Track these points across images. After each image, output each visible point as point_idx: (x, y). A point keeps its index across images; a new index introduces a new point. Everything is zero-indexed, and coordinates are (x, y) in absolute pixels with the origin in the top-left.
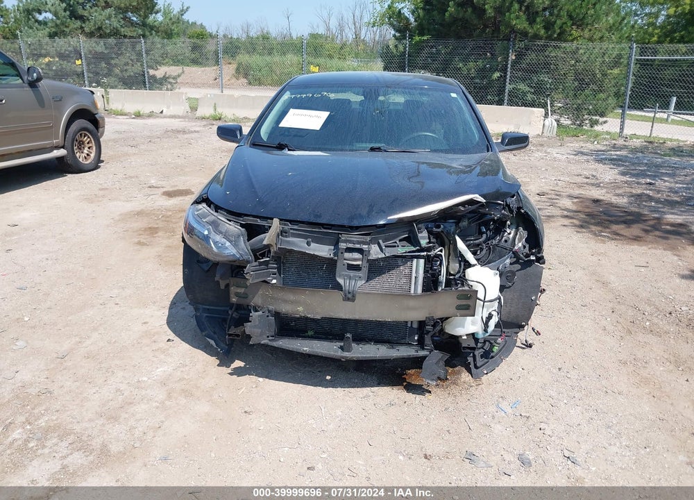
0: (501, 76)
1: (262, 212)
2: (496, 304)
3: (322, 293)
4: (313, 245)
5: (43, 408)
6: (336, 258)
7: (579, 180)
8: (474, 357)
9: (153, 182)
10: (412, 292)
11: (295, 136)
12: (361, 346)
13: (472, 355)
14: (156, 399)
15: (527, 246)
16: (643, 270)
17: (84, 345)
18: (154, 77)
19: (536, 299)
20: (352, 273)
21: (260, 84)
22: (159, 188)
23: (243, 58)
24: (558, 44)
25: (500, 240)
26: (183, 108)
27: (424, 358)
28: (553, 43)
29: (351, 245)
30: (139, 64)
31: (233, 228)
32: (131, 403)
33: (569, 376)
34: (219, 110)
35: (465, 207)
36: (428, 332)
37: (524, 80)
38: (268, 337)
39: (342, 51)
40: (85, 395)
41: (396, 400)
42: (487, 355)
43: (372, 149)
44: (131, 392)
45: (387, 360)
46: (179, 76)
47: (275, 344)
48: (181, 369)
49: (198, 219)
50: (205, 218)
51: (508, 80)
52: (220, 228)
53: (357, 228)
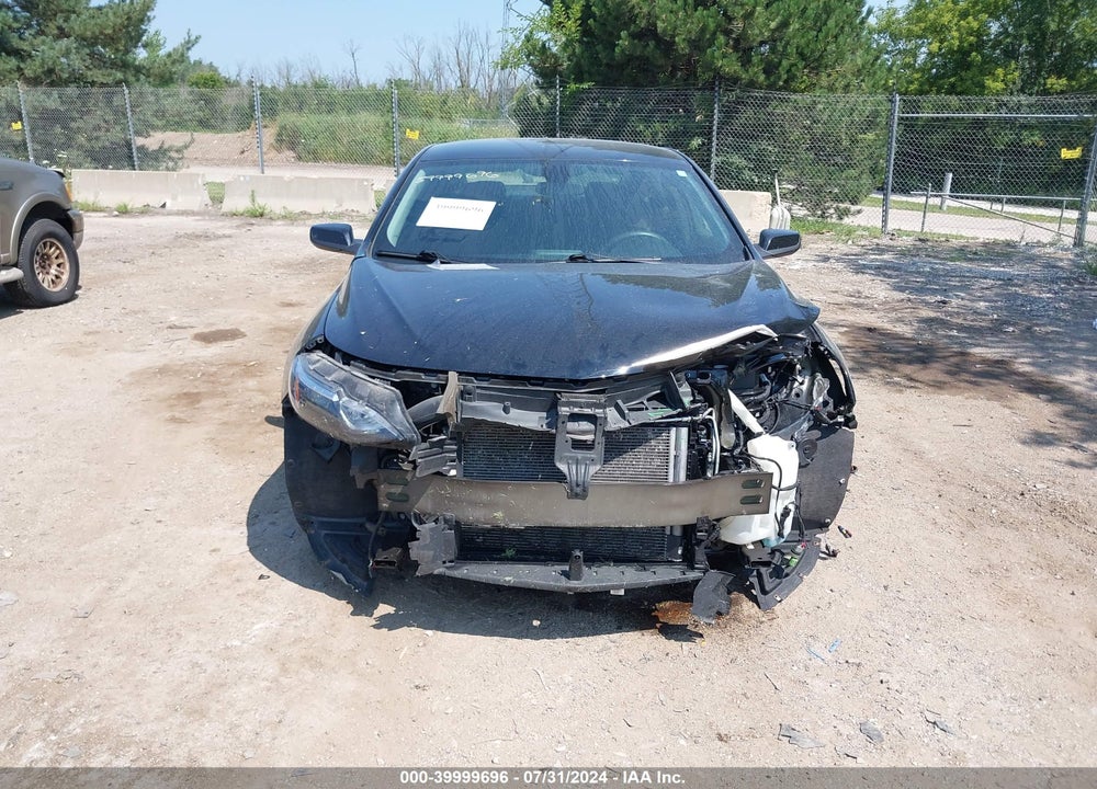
0: (704, 144)
1: (427, 362)
2: (793, 494)
3: (534, 488)
4: (513, 412)
5: (72, 703)
6: (554, 431)
7: (840, 299)
8: (760, 576)
9: (173, 318)
10: (671, 479)
11: (445, 240)
12: (594, 569)
13: (755, 573)
14: (264, 675)
15: (831, 401)
16: (966, 430)
17: (118, 593)
18: (141, 149)
19: (846, 483)
20: (580, 454)
21: (316, 159)
22: (185, 328)
23: (289, 118)
24: (784, 94)
25: (788, 395)
26: (199, 198)
27: (696, 582)
28: (777, 94)
29: (576, 410)
30: (118, 128)
31: (381, 389)
32: (222, 685)
33: (901, 597)
34: (260, 201)
35: (745, 344)
36: (700, 542)
37: (737, 149)
38: (444, 562)
39: (444, 107)
40: (139, 677)
41: (653, 652)
42: (778, 573)
43: (573, 259)
44: (219, 666)
45: (638, 589)
46: (186, 147)
47: (457, 573)
48: (294, 623)
49: (316, 376)
50: (330, 375)
51: (714, 150)
52: (358, 390)
53: (584, 383)
